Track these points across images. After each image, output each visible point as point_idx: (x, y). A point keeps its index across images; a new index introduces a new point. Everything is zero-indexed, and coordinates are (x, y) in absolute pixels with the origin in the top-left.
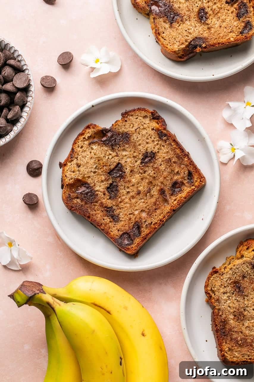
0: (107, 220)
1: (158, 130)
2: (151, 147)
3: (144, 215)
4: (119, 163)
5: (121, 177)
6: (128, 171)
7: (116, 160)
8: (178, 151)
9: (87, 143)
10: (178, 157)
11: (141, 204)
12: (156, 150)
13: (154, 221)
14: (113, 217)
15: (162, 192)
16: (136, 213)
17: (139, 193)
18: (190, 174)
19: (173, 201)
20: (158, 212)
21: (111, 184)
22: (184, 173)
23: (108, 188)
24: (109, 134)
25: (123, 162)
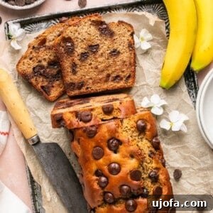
0: (69, 70)
1: (130, 42)
2: (120, 48)
3: (91, 81)
4: (98, 45)
5: (94, 53)
6: (100, 52)
7: (98, 42)
8: (132, 60)
9: (90, 22)
10: (130, 64)
11: (93, 75)
12: (122, 52)
13: (93, 88)
14: (73, 70)
15: (108, 76)
16: (87, 77)
17: (96, 68)
18: (129, 77)
19: (110, 85)
20: (99, 85)
21: (85, 53)
22: (127, 74)
23: (82, 53)
24: (105, 26)
25: (101, 46)
